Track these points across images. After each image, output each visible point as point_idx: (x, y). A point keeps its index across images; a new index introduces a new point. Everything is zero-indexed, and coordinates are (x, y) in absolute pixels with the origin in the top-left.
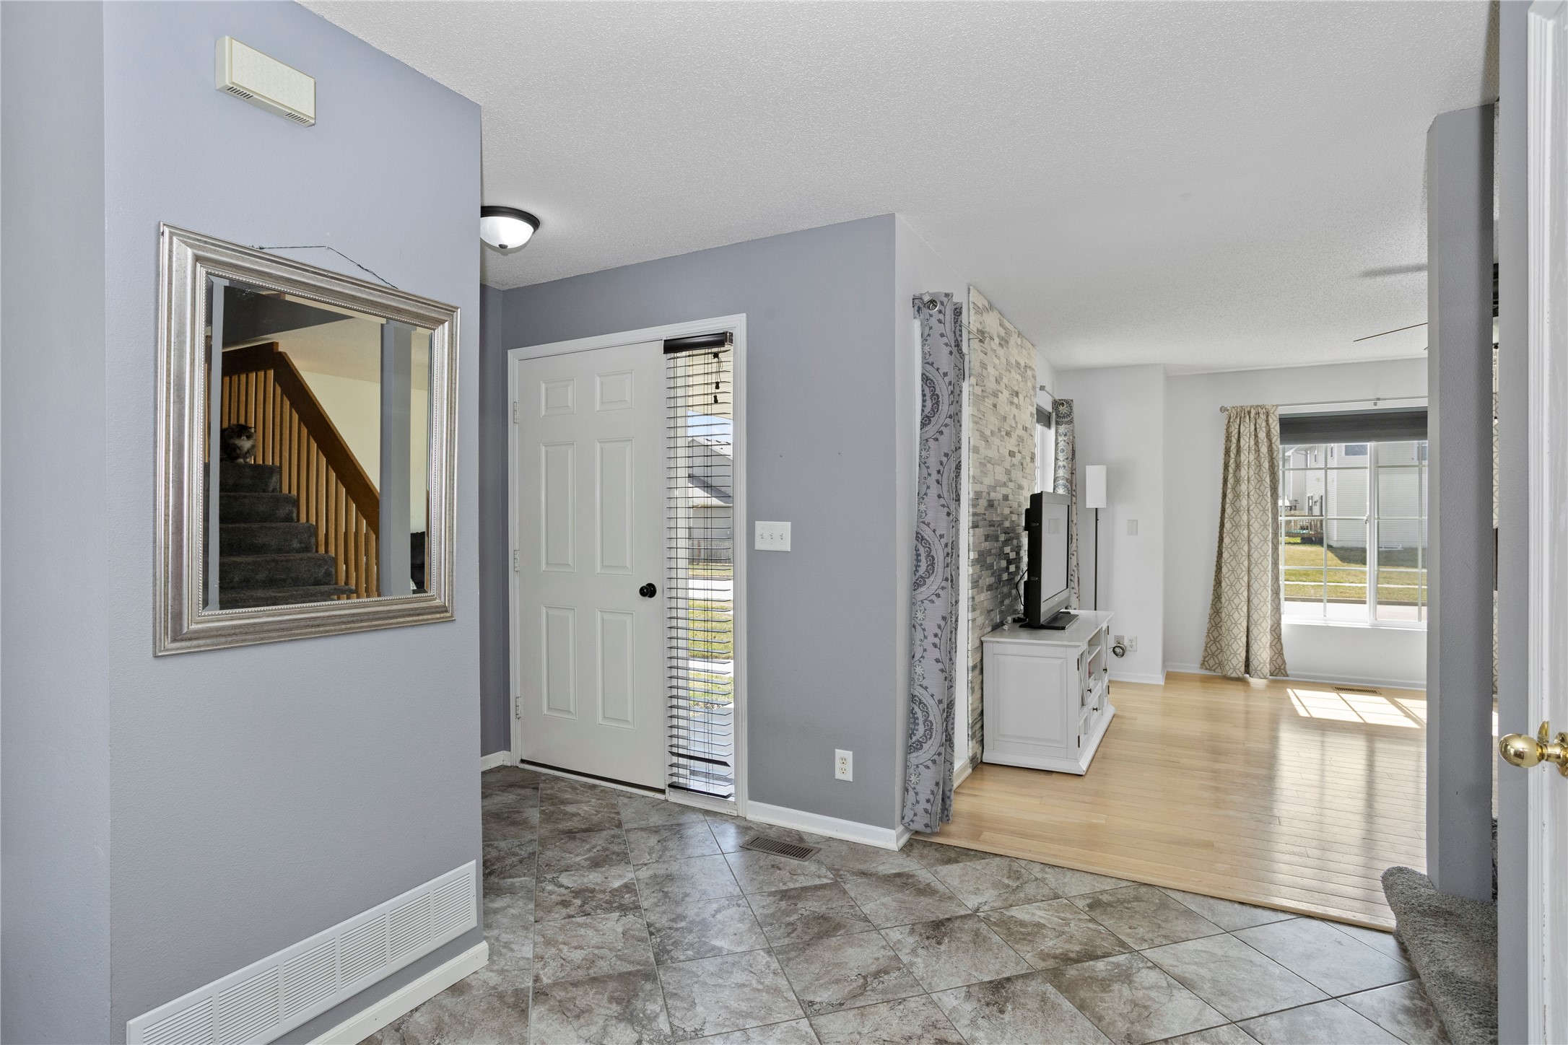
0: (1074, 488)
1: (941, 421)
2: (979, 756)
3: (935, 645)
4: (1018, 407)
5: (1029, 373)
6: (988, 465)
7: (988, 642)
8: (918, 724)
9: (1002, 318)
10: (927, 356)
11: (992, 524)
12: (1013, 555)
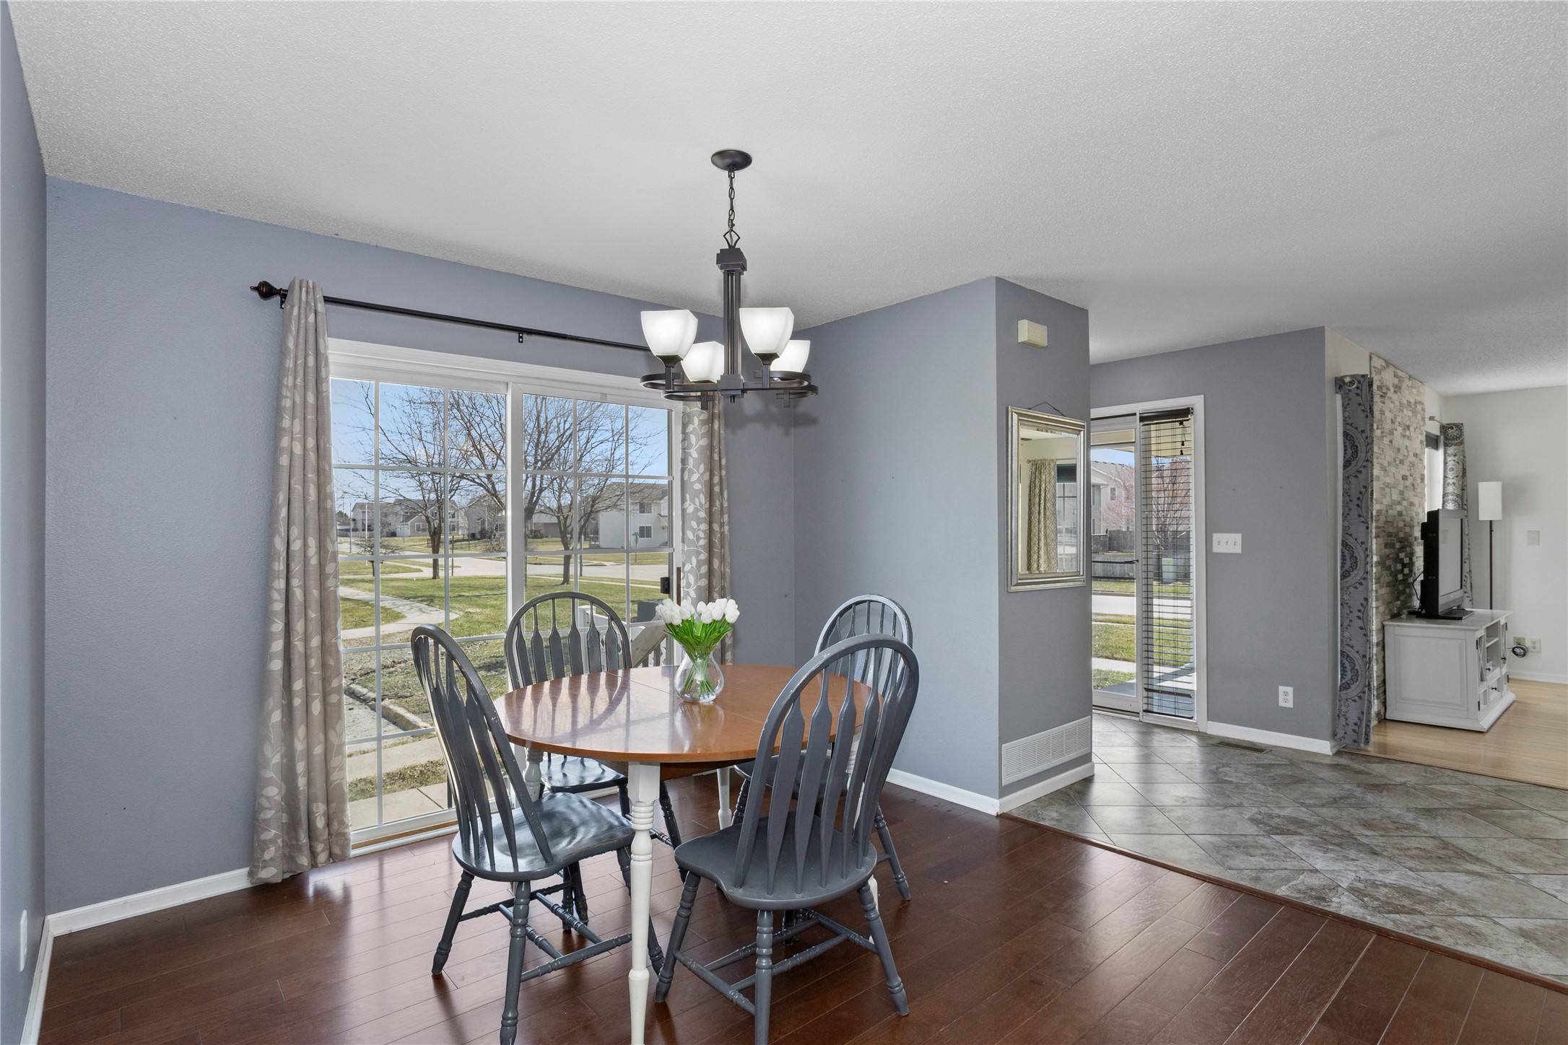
0: (1465, 502)
1: (1359, 464)
2: (1382, 713)
3: (1359, 618)
4: (1409, 438)
5: (1419, 407)
6: (1387, 489)
7: (1387, 625)
8: (1346, 671)
9: (1396, 370)
10: (1347, 419)
11: (1390, 535)
12: (1406, 560)
